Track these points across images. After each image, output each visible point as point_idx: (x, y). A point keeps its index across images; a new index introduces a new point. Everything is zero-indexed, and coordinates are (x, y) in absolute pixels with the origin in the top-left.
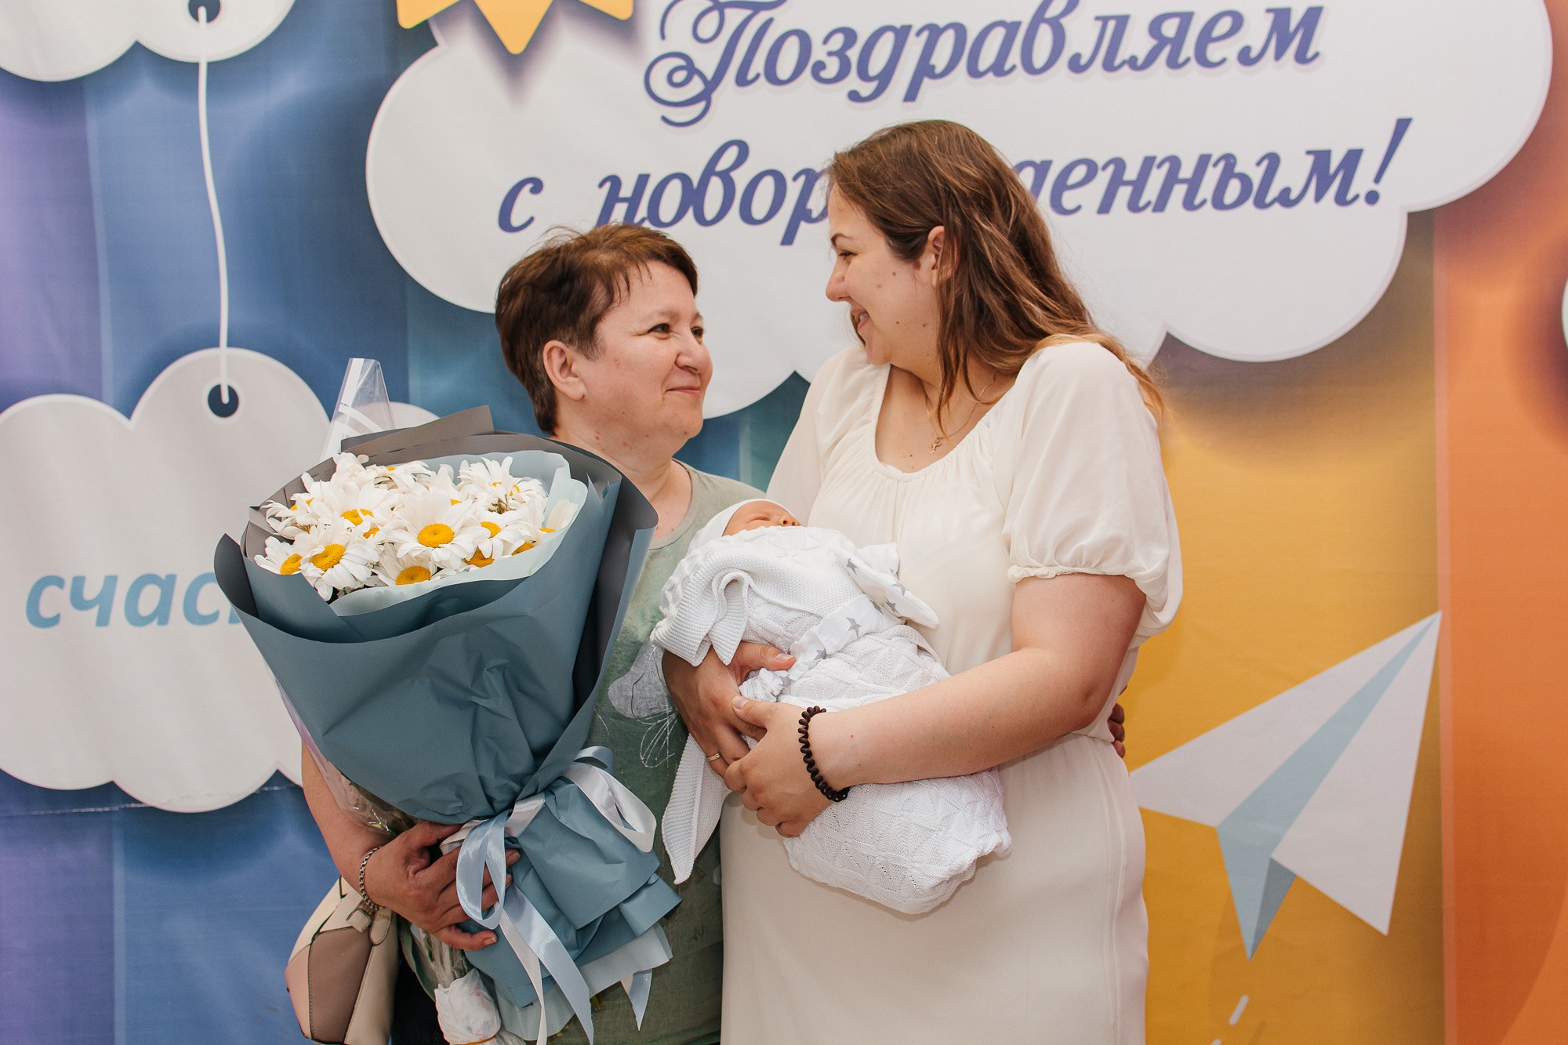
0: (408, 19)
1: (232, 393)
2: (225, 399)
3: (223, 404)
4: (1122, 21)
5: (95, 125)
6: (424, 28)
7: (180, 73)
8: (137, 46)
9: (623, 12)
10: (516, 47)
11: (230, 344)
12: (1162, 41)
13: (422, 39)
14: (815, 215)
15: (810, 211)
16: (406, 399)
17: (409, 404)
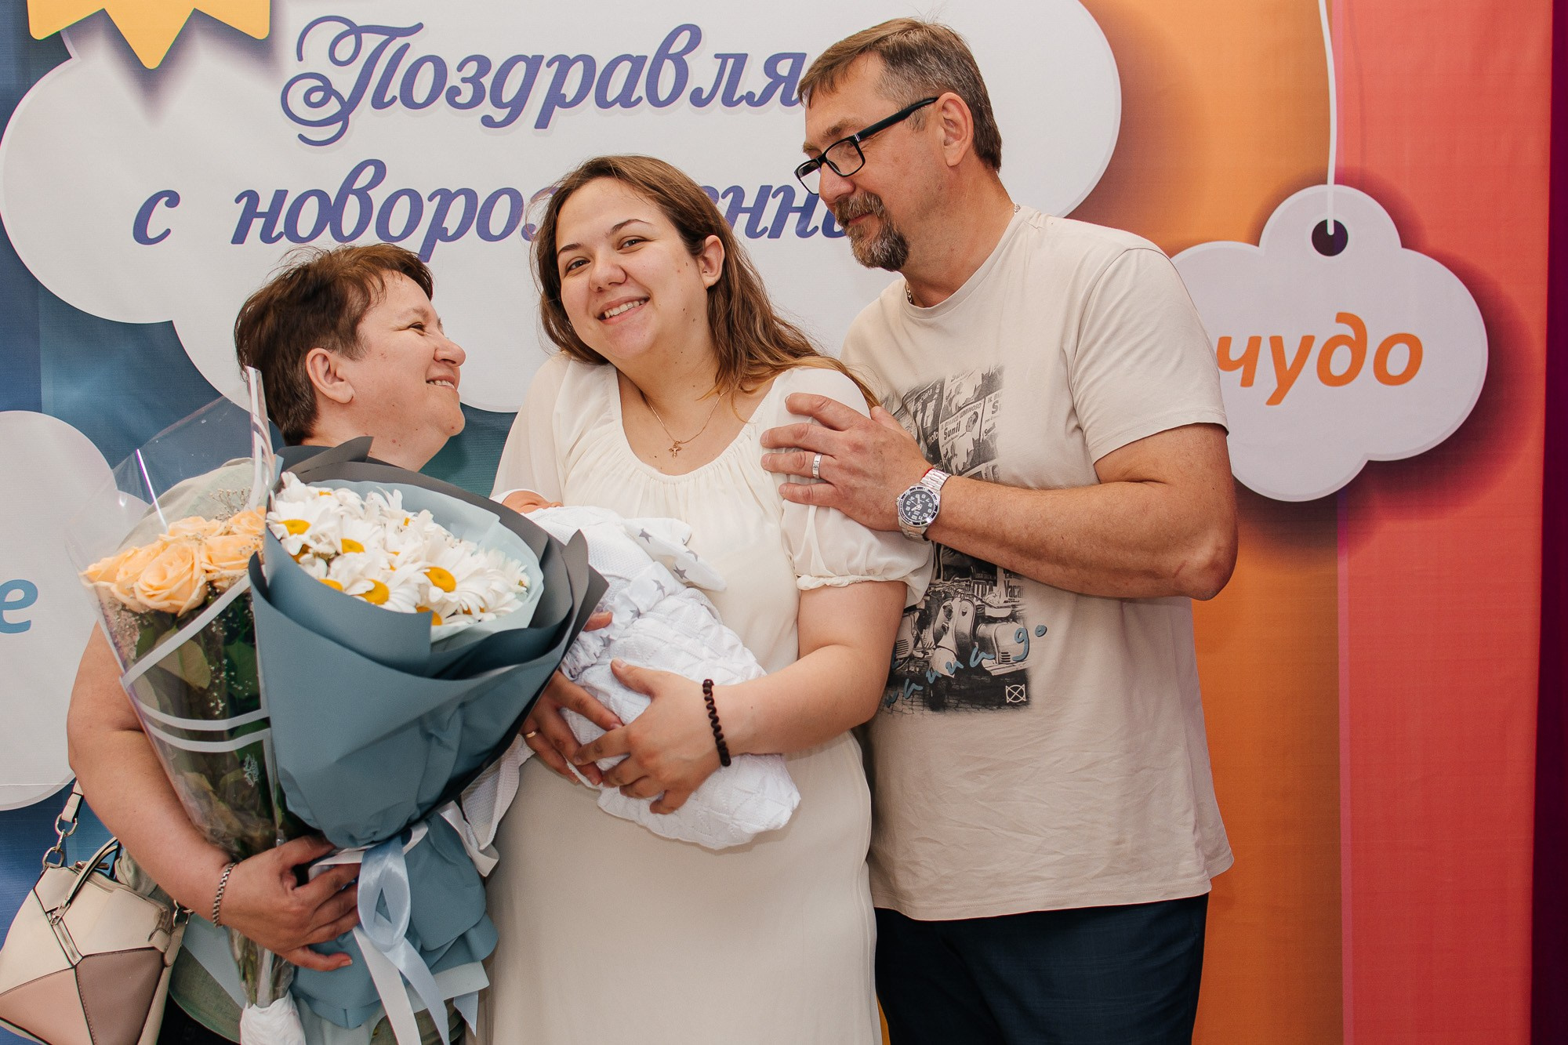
0: (39, 31)
4: (741, 60)
6: (56, 40)
9: (260, 32)
10: (151, 61)
12: (777, 80)
13: (54, 51)
14: (450, 233)
15: (446, 229)
16: (37, 408)
17: (41, 412)
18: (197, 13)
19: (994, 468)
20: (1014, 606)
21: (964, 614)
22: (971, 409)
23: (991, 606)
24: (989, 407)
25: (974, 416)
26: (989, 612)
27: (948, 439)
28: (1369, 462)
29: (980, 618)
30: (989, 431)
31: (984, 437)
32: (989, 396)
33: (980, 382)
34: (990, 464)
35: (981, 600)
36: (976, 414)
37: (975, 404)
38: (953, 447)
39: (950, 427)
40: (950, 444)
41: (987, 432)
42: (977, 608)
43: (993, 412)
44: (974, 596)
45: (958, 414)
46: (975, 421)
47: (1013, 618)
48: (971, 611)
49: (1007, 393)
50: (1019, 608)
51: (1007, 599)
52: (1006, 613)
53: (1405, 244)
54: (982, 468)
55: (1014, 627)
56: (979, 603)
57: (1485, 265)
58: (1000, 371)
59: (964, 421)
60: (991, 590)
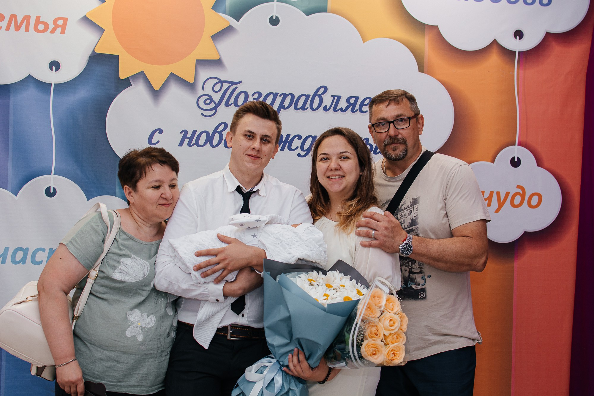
0: (122, 76)
1: (54, 189)
2: (52, 191)
3: (50, 193)
4: (339, 97)
5: (12, 100)
6: (128, 79)
7: (44, 86)
8: (30, 76)
9: (191, 81)
10: (157, 88)
11: (54, 174)
12: (350, 104)
13: (127, 83)
16: (114, 195)
17: (115, 196)
18: (172, 74)
19: (417, 227)
20: (421, 269)
21: (406, 271)
22: (409, 209)
23: (414, 269)
24: (415, 209)
25: (411, 212)
26: (413, 270)
27: (402, 218)
28: (525, 232)
29: (411, 272)
30: (416, 216)
31: (414, 218)
32: (415, 205)
33: (412, 201)
34: (416, 226)
35: (411, 267)
36: (411, 211)
37: (411, 208)
38: (404, 220)
39: (403, 214)
40: (403, 219)
41: (415, 217)
42: (410, 269)
43: (417, 211)
44: (409, 265)
45: (405, 210)
46: (411, 213)
47: (421, 272)
48: (408, 270)
49: (421, 204)
50: (423, 269)
51: (419, 267)
52: (418, 271)
53: (538, 165)
54: (413, 227)
55: (421, 275)
56: (410, 268)
57: (562, 173)
58: (418, 198)
59: (408, 212)
60: (414, 264)
